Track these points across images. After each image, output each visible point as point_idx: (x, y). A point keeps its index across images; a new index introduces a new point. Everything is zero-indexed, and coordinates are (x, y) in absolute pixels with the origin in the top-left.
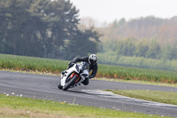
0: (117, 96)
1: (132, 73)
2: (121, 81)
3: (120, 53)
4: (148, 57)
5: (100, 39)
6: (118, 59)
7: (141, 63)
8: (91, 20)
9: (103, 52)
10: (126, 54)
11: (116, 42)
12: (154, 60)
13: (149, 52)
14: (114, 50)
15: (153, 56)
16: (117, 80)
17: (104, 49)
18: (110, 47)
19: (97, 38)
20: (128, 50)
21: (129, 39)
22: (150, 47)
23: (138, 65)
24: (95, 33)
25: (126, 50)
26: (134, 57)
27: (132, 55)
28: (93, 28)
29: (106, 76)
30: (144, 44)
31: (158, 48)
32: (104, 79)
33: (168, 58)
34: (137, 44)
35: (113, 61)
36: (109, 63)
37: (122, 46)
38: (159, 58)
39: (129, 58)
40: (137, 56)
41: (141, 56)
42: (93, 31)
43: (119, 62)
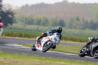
0: (24, 47)
1: (32, 35)
2: (26, 39)
3: (26, 23)
4: (42, 25)
5: (15, 16)
6: (24, 27)
7: (37, 29)
8: (9, 6)
9: (16, 23)
10: (29, 24)
11: (23, 17)
12: (44, 27)
13: (42, 22)
14: (22, 22)
15: (44, 25)
16: (24, 38)
17: (17, 21)
18: (20, 20)
19: (13, 15)
20: (30, 22)
21: (30, 16)
22: (42, 20)
23: (36, 30)
24: (12, 12)
25: (29, 22)
26: (34, 25)
27: (32, 24)
28: (10, 9)
29: (18, 36)
30: (39, 18)
31: (47, 20)
32: (17, 38)
33: (52, 26)
34: (35, 18)
35: (22, 28)
36: (20, 29)
37: (27, 20)
38: (47, 26)
39: (31, 26)
40: (35, 25)
41: (37, 25)
42: (10, 11)
43: (25, 28)
